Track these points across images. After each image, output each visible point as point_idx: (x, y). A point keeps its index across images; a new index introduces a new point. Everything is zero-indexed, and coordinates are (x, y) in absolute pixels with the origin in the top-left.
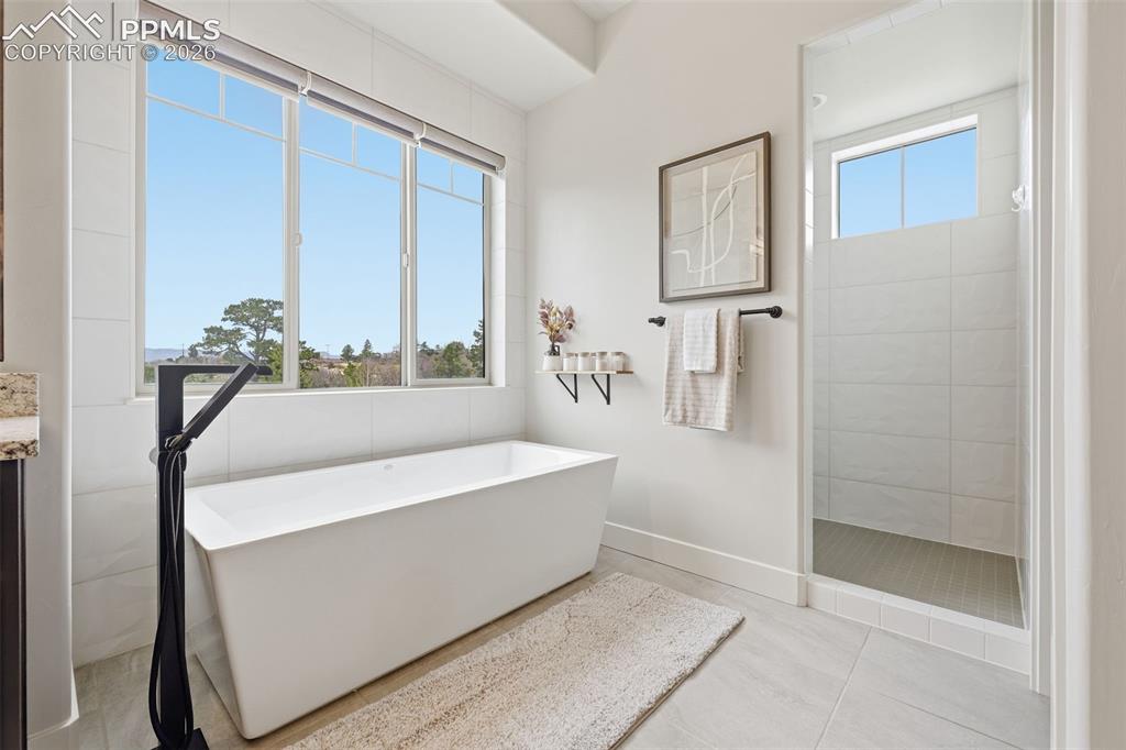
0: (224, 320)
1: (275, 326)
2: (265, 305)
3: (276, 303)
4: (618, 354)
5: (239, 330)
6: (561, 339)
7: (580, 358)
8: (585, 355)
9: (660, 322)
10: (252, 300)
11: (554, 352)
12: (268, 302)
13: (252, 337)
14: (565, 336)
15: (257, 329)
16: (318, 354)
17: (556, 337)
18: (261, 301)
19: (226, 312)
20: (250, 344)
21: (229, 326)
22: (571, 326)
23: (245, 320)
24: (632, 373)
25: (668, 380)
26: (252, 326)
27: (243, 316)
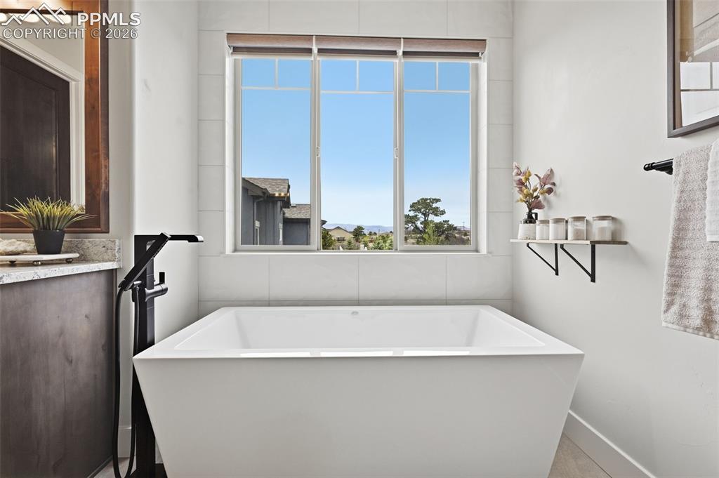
0: (410, 211)
1: (433, 212)
2: (428, 201)
3: (434, 199)
4: (603, 218)
5: (416, 216)
6: (540, 206)
7: (551, 225)
8: (557, 221)
9: (667, 167)
10: (422, 199)
11: (531, 219)
12: (430, 199)
13: (422, 219)
14: (544, 203)
15: (424, 214)
16: (456, 227)
17: (533, 203)
18: (427, 199)
19: (411, 207)
20: (421, 223)
21: (412, 214)
22: (550, 191)
23: (419, 210)
24: (626, 243)
25: (673, 257)
26: (423, 214)
27: (418, 208)
